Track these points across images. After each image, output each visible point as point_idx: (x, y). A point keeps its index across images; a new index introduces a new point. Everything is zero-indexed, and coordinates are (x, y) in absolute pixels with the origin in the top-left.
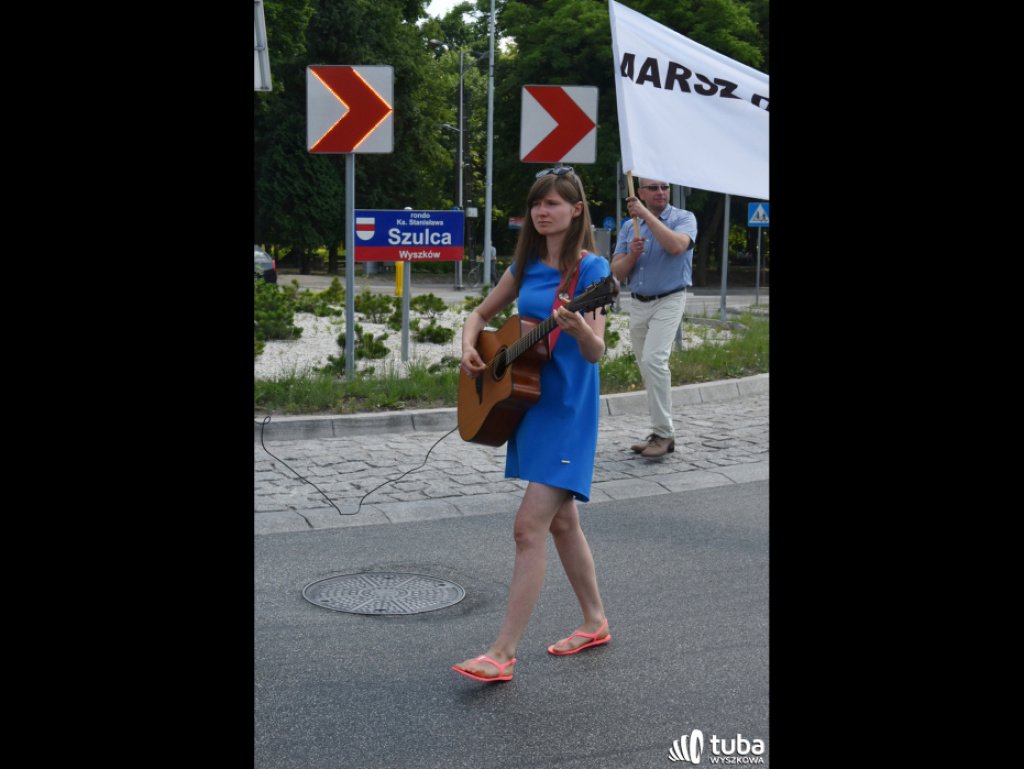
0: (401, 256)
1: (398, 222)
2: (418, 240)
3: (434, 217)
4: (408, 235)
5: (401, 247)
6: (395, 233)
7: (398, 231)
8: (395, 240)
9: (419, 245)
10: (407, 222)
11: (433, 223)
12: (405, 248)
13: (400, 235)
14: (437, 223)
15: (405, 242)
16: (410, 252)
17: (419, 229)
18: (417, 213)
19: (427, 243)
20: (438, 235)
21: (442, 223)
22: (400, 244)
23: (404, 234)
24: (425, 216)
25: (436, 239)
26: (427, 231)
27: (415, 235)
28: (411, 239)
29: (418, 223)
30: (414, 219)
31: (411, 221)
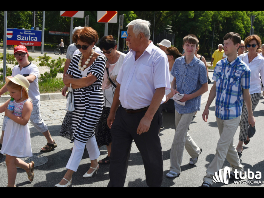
0: (21, 44)
1: (20, 33)
2: (27, 39)
3: (32, 32)
4: (23, 37)
5: (21, 41)
6: (19, 36)
7: (20, 36)
8: (19, 39)
9: (27, 41)
10: (23, 33)
11: (32, 34)
12: (22, 41)
13: (21, 37)
14: (33, 34)
15: (22, 39)
16: (24, 43)
17: (27, 36)
18: (27, 30)
19: (29, 40)
20: (33, 38)
21: (34, 34)
22: (21, 40)
23: (22, 37)
24: (29, 31)
25: (32, 39)
26: (30, 36)
27: (26, 37)
28: (24, 39)
29: (27, 34)
30: (25, 32)
31: (24, 33)
